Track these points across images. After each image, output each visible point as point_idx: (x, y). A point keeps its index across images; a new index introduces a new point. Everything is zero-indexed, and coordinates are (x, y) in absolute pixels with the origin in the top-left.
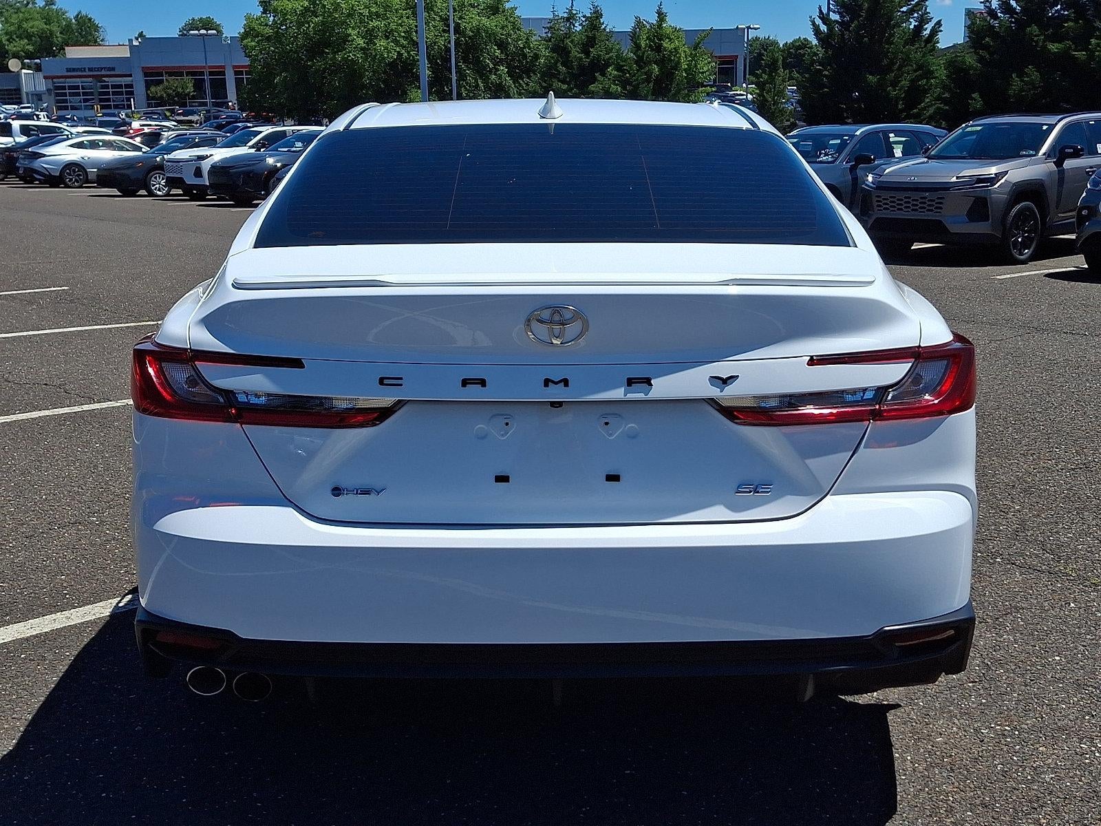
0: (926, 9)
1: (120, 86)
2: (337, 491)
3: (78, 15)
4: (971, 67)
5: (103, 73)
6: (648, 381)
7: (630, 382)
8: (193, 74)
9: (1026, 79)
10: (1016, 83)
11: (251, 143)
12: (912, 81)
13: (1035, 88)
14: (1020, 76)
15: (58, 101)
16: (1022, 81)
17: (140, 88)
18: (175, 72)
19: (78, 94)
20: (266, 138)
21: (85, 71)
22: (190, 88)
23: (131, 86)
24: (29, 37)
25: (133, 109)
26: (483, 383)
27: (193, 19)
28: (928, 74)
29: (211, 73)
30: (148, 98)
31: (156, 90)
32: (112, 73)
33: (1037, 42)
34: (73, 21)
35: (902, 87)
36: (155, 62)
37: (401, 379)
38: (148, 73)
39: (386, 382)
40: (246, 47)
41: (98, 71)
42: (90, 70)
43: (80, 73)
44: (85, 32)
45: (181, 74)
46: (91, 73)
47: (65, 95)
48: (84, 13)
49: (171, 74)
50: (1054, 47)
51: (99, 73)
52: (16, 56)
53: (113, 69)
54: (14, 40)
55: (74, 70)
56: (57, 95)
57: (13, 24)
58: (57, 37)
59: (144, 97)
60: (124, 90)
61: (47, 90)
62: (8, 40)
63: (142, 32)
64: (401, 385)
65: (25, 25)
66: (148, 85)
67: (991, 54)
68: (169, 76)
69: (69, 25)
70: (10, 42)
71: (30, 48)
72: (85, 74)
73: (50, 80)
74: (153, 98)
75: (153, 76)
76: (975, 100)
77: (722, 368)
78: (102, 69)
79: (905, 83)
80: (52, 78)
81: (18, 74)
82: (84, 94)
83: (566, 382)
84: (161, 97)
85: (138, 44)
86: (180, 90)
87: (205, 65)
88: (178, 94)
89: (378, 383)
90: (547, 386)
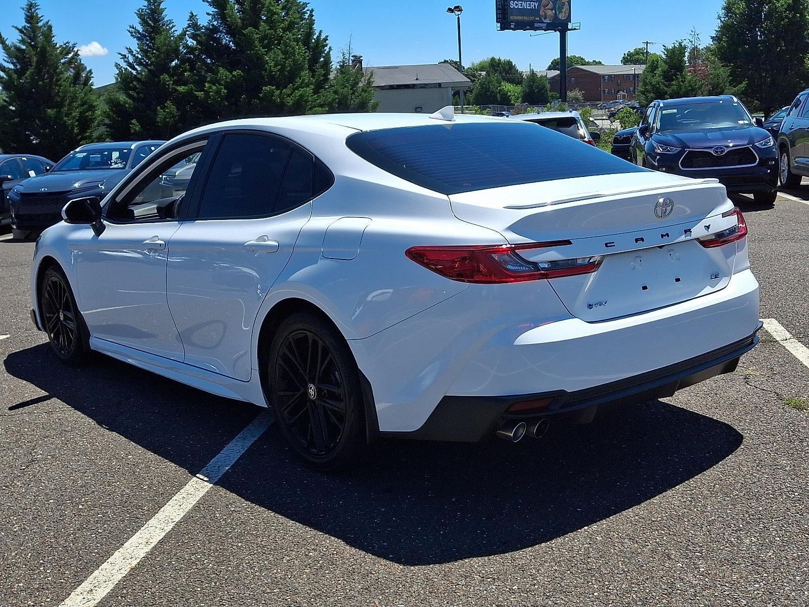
0: (80, 62)
2: (590, 306)
4: (126, 102)
6: (689, 230)
7: (686, 231)
9: (167, 110)
10: (161, 114)
12: (81, 113)
13: (174, 117)
14: (163, 108)
16: (165, 111)
26: (642, 240)
28: (92, 108)
33: (168, 85)
35: (74, 117)
37: (614, 243)
39: (608, 245)
50: (181, 89)
64: (614, 246)
67: (138, 93)
76: (134, 124)
79: (76, 113)
83: (667, 235)
89: (607, 246)
90: (662, 237)
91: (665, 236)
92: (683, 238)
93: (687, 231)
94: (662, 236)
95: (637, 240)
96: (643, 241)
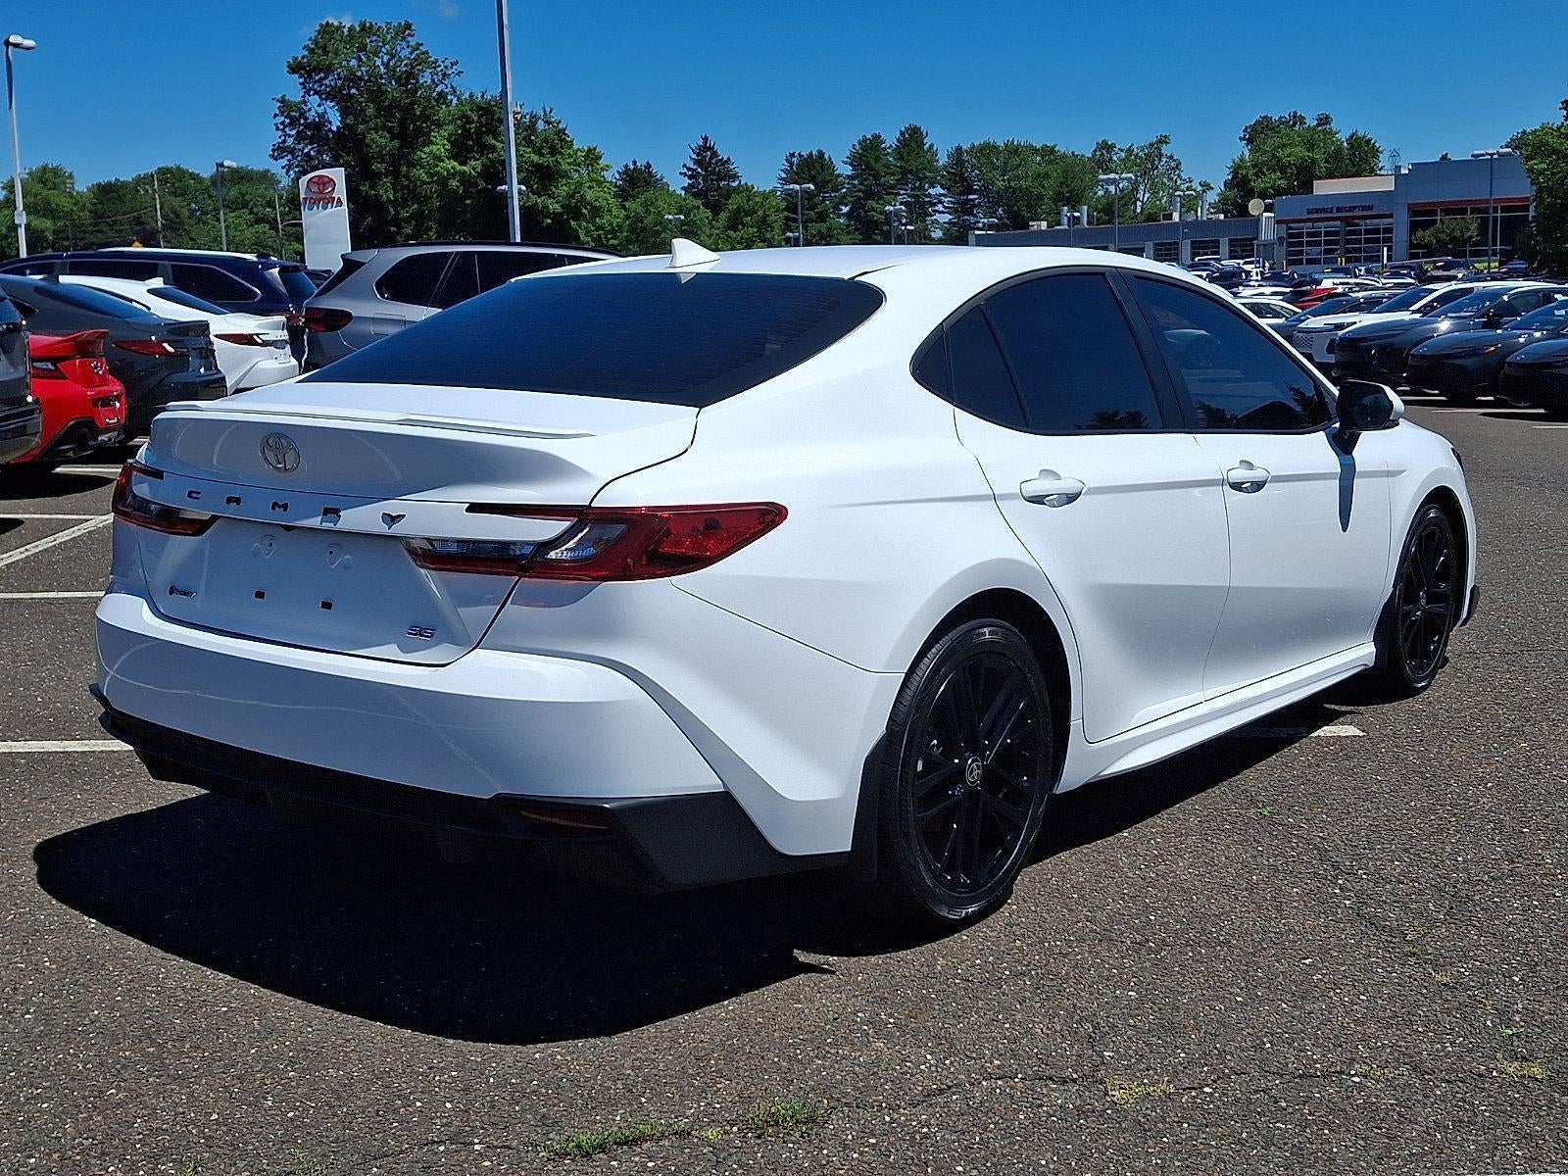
1: (1377, 231)
3: (1352, 137)
5: (1356, 213)
6: (337, 512)
7: (327, 511)
8: (1479, 211)
11: (1415, 307)
15: (1289, 254)
17: (1401, 234)
18: (1454, 209)
19: (1318, 244)
20: (1439, 299)
21: (1331, 212)
22: (1473, 231)
23: (1388, 230)
24: (1283, 169)
25: (1385, 262)
26: (238, 501)
27: (1524, 132)
29: (1505, 209)
30: (1412, 246)
31: (1425, 235)
32: (1368, 213)
34: (1345, 144)
36: (1424, 196)
37: (199, 493)
38: (1415, 210)
39: (194, 495)
40: (1530, 170)
41: (1350, 211)
42: (1339, 210)
43: (1323, 215)
44: (1359, 157)
45: (1463, 211)
46: (1338, 215)
47: (1301, 244)
48: (1361, 133)
49: (1447, 212)
51: (1351, 214)
52: (1263, 196)
53: (1370, 208)
54: (1263, 173)
55: (1317, 211)
56: (1291, 245)
57: (1266, 152)
58: (1320, 167)
59: (1405, 245)
60: (1381, 236)
61: (1279, 239)
62: (1256, 174)
63: (1447, 154)
65: (1280, 153)
66: (1414, 227)
68: (1446, 215)
69: (1339, 150)
70: (1259, 177)
71: (1282, 183)
72: (1330, 215)
73: (1285, 225)
74: (1418, 246)
75: (1421, 217)
77: (393, 507)
78: (1355, 207)
80: (1287, 222)
81: (1258, 219)
82: (1327, 243)
83: (285, 507)
84: (1430, 243)
85: (1407, 172)
86: (1457, 234)
87: (1488, 197)
88: (1454, 240)
89: (190, 495)
90: (273, 508)
91: (280, 507)
92: (315, 522)
93: (332, 512)
94: (275, 505)
95: (229, 500)
96: (238, 504)
